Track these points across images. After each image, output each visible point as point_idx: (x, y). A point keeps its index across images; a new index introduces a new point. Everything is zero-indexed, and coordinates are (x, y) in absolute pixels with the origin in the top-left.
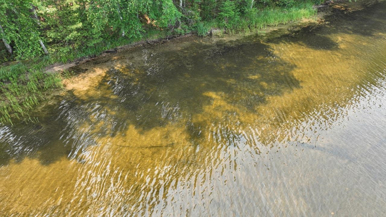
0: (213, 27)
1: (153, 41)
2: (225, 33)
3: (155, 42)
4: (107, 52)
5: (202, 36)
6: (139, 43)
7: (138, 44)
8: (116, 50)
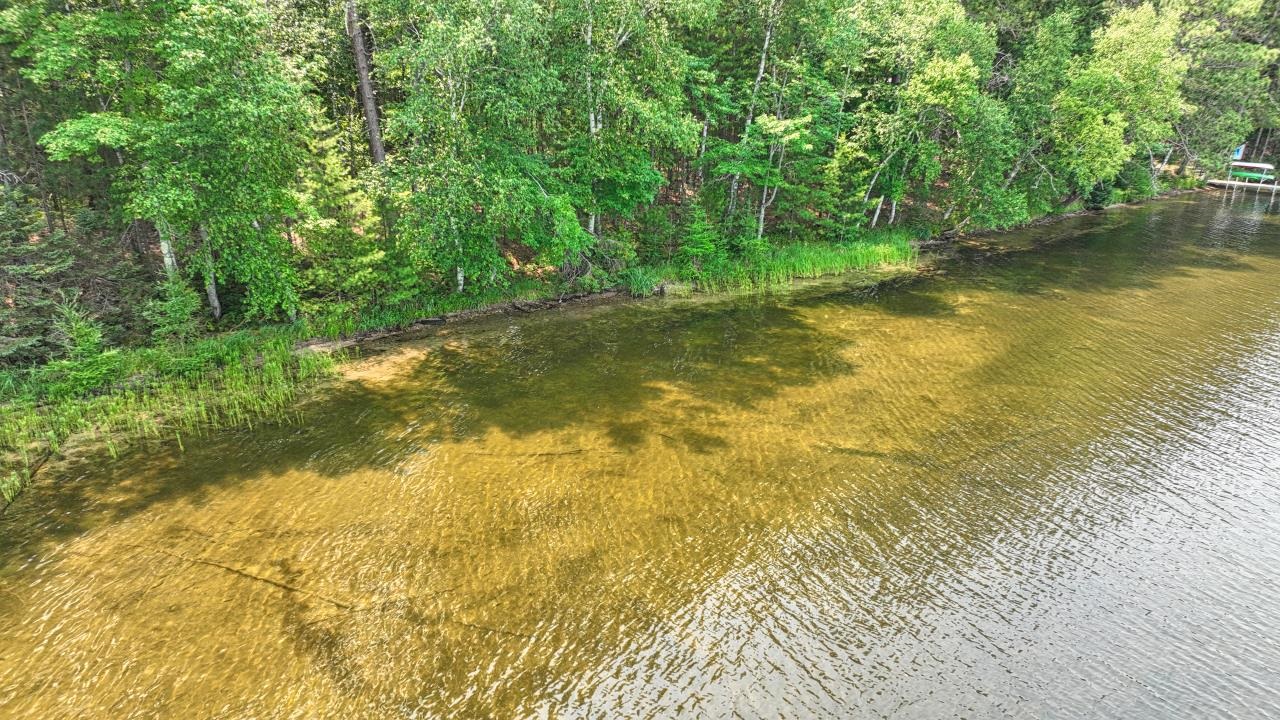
0: (667, 277)
1: (526, 305)
2: (696, 290)
3: (531, 306)
4: (423, 322)
5: (640, 296)
6: (495, 306)
7: (493, 309)
8: (443, 319)
